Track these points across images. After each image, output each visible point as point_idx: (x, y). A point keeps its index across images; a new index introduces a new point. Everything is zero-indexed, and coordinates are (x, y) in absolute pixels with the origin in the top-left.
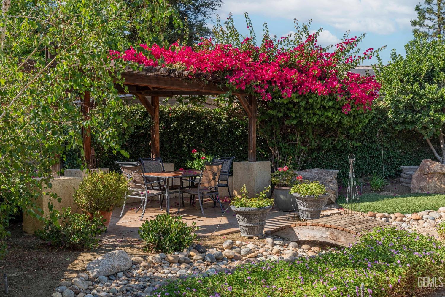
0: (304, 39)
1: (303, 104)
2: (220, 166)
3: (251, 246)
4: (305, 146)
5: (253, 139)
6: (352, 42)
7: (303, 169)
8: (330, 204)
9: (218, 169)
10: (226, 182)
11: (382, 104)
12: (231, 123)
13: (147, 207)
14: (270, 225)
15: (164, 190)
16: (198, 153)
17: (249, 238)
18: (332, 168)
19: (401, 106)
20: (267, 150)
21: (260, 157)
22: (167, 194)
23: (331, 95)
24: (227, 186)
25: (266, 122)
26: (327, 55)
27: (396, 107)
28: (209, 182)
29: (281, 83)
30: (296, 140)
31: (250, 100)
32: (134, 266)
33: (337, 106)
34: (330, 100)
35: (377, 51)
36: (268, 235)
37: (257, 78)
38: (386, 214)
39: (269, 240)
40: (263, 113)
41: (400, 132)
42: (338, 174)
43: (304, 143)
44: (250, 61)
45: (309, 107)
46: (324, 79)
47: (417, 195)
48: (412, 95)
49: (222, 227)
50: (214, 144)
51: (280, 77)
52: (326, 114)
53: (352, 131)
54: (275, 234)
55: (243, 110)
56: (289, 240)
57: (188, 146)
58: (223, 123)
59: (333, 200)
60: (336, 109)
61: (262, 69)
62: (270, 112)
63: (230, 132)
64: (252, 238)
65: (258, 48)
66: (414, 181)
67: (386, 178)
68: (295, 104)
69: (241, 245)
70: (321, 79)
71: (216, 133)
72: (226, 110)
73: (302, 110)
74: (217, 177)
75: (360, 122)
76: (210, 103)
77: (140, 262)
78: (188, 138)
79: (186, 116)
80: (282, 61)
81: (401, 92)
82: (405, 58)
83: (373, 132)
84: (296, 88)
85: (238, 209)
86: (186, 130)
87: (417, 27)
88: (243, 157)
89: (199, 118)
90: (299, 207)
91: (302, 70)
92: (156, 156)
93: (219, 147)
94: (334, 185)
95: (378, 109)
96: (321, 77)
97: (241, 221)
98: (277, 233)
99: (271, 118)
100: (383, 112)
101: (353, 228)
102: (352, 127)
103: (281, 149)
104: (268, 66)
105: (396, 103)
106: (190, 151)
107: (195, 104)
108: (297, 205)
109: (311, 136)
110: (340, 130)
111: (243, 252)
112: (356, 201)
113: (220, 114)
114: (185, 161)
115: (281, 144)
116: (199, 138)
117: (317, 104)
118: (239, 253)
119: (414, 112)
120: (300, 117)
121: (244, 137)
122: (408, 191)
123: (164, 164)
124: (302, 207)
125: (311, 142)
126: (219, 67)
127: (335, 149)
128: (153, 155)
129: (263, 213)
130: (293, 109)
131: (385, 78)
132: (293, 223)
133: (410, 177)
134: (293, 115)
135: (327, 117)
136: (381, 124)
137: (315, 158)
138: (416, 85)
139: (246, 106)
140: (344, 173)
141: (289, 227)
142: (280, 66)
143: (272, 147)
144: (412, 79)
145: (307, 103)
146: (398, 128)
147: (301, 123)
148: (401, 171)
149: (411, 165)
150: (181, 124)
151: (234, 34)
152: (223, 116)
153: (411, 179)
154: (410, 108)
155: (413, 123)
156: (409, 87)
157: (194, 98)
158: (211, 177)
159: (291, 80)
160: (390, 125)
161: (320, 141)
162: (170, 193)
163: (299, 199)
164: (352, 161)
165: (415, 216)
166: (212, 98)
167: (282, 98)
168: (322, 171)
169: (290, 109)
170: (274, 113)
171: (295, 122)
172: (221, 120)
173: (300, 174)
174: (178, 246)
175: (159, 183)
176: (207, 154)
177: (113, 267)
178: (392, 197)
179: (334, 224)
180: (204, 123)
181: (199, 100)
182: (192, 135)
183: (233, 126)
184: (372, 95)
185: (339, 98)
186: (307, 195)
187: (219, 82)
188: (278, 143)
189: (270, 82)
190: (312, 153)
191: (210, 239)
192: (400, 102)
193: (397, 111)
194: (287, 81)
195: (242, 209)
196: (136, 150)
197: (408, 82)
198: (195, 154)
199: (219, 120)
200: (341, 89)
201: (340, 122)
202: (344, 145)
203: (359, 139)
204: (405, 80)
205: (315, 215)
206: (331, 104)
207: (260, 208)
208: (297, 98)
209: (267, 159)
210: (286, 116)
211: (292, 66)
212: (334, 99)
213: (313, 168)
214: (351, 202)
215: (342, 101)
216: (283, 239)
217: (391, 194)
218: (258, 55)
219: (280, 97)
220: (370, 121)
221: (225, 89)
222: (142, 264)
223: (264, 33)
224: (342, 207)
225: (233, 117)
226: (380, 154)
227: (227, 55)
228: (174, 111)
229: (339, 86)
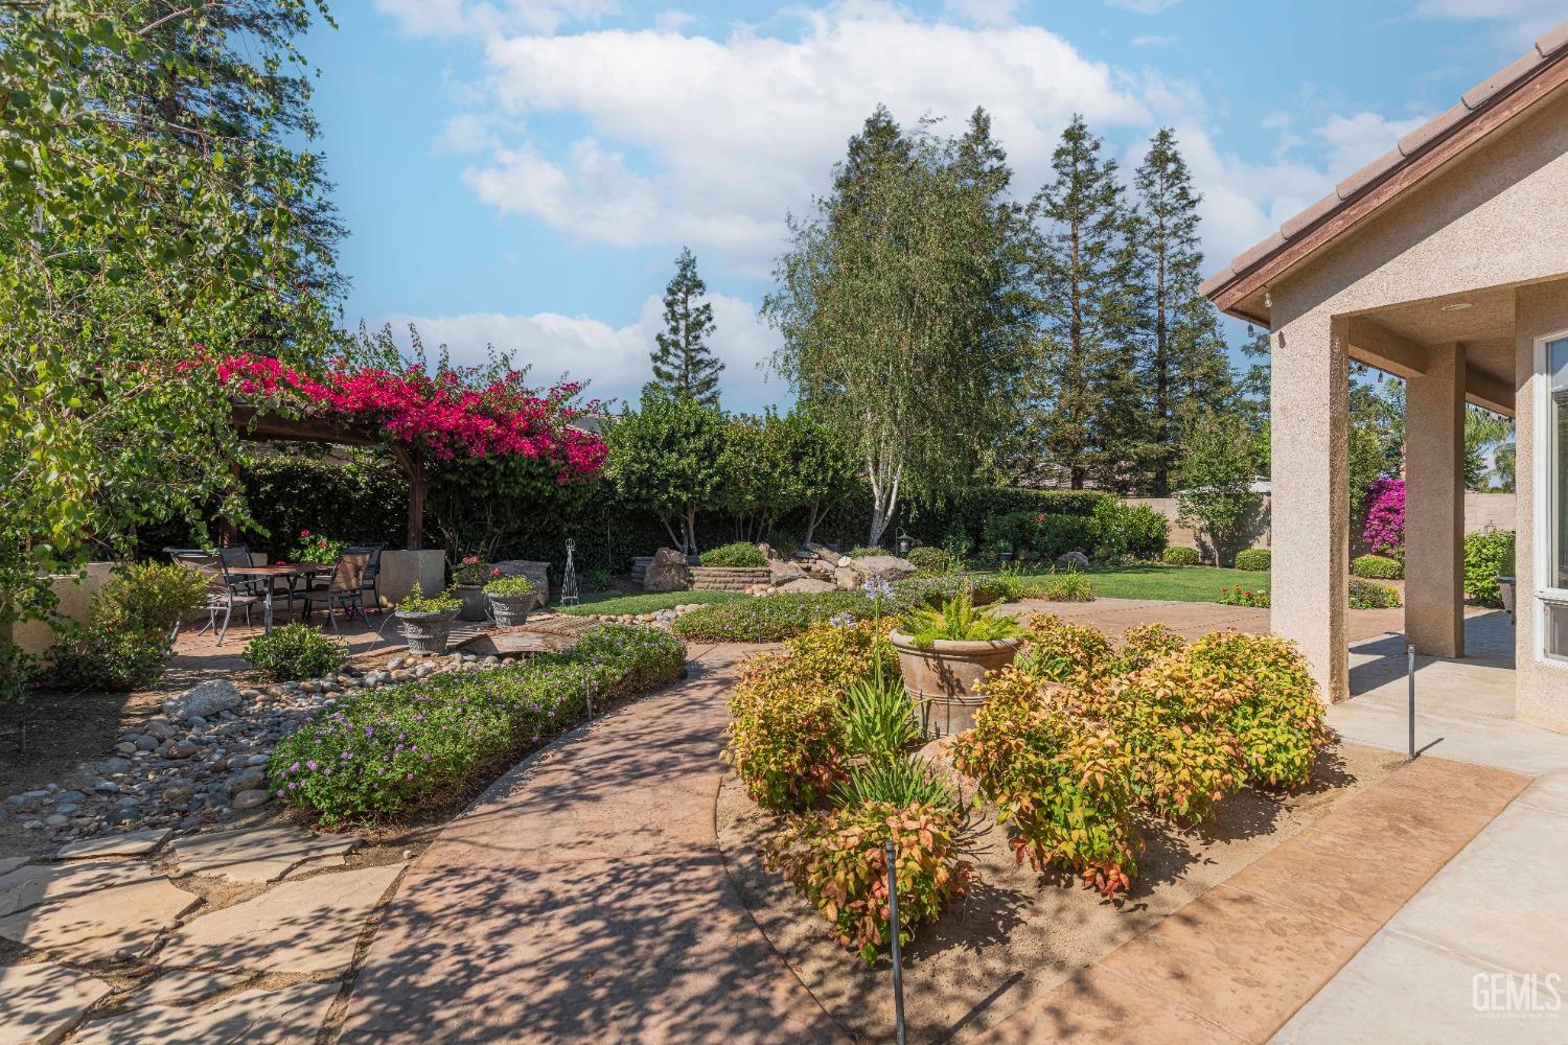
0: (503, 375)
1: (502, 468)
2: (368, 556)
3: (429, 664)
4: (499, 528)
5: (417, 515)
6: (573, 389)
7: (495, 561)
8: (538, 608)
9: (364, 561)
10: (371, 582)
11: (609, 474)
12: (375, 490)
13: (229, 626)
14: (454, 639)
15: (261, 595)
16: (312, 537)
17: (424, 656)
18: (538, 559)
19: (633, 477)
20: (439, 533)
21: (427, 545)
22: (267, 602)
23: (541, 457)
24: (373, 587)
25: (438, 491)
26: (536, 401)
27: (628, 479)
28: (348, 580)
29: (469, 437)
30: (486, 519)
31: (416, 456)
32: (246, 702)
33: (550, 474)
34: (540, 465)
35: (604, 405)
36: (452, 650)
37: (431, 427)
38: (613, 617)
39: (457, 656)
40: (434, 478)
41: (633, 512)
42: (548, 569)
43: (497, 523)
44: (420, 400)
45: (509, 473)
46: (533, 434)
47: (651, 592)
48: (647, 465)
49: (377, 645)
50: (343, 523)
51: (468, 428)
52: (533, 483)
53: (569, 509)
54: (463, 648)
55: (399, 471)
56: (485, 655)
57: (293, 525)
58: (361, 489)
59: (542, 602)
60: (548, 478)
61: (438, 412)
62: (448, 476)
63: (374, 504)
64: (429, 655)
65: (428, 379)
66: (648, 575)
67: (613, 573)
68: (488, 467)
69: (415, 664)
70: (527, 435)
71: (348, 504)
72: (369, 470)
73: (497, 478)
74: (361, 574)
75: (580, 497)
76: (339, 455)
77: (255, 696)
78: (294, 511)
79: (288, 476)
80: (471, 405)
81: (634, 460)
82: (639, 414)
83: (596, 511)
84: (492, 444)
85: (408, 616)
86: (288, 499)
87: (659, 364)
88: (398, 542)
89: (317, 479)
90: (496, 612)
91: (500, 420)
92: (230, 540)
93: (352, 527)
94: (543, 583)
95: (604, 479)
96: (528, 432)
97: (410, 632)
98: (467, 647)
99: (447, 485)
100: (610, 484)
101: (572, 631)
102: (568, 503)
103: (461, 531)
104: (447, 409)
105: (627, 474)
106: (296, 533)
107: (309, 455)
108: (492, 610)
109: (509, 514)
110: (553, 507)
111: (419, 673)
112: (575, 603)
113: (355, 475)
114: (287, 550)
115: (461, 524)
116: (315, 512)
117: (522, 468)
118: (414, 672)
119: (651, 487)
120: (495, 486)
121: (401, 513)
122: (640, 589)
123: (253, 554)
124: (501, 612)
125: (508, 522)
126: (369, 404)
127: (544, 532)
128: (223, 539)
129: (447, 619)
130: (485, 475)
131: (614, 440)
132: (491, 633)
133: (644, 572)
134: (485, 483)
135: (534, 488)
136: (608, 499)
137: (513, 546)
138: (653, 453)
139: (407, 465)
140: (556, 568)
141: (486, 637)
142: (467, 411)
143: (447, 529)
144: (648, 444)
145: (506, 466)
146: (630, 507)
147: (495, 495)
148: (632, 564)
149: (645, 555)
150: (280, 488)
151: (390, 352)
152: (362, 479)
153: (644, 573)
154: (645, 480)
155: (649, 500)
156: (643, 454)
157: (309, 447)
158: (352, 574)
159: (485, 432)
160: (619, 501)
161: (522, 521)
162: (273, 600)
163: (496, 600)
164: (570, 550)
165: (647, 617)
166: (343, 447)
167: (468, 457)
168: (527, 562)
169: (480, 475)
170: (454, 478)
171: (486, 493)
172: (357, 483)
173: (496, 569)
174: (318, 670)
175: (247, 585)
176: (330, 538)
177: (213, 704)
178: (620, 597)
179: (550, 627)
180: (325, 487)
181: (318, 451)
182: (301, 505)
183: (379, 494)
184: (597, 461)
185: (553, 462)
186: (509, 595)
187: (366, 427)
188: (456, 523)
189: (451, 434)
190: (510, 538)
191: (361, 662)
192: (633, 472)
193: (628, 485)
194: (477, 434)
195: (416, 615)
196: (179, 530)
197: (643, 447)
198: (306, 538)
199: (353, 485)
200: (556, 451)
201: (553, 496)
202: (557, 527)
203: (579, 519)
204: (640, 444)
205: (518, 620)
206: (541, 470)
207: (443, 612)
208: (491, 458)
209: (437, 547)
210: (474, 484)
211: (486, 414)
212: (546, 464)
213: (511, 559)
214: (567, 603)
215: (557, 466)
216: (476, 654)
217: (618, 592)
218: (431, 392)
219: (465, 456)
220: (593, 496)
221: (377, 439)
222: (258, 698)
223: (441, 359)
224: (554, 611)
225: (380, 480)
226: (606, 541)
227: (380, 387)
228: (265, 465)
229: (553, 446)
